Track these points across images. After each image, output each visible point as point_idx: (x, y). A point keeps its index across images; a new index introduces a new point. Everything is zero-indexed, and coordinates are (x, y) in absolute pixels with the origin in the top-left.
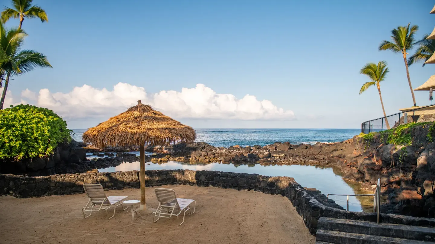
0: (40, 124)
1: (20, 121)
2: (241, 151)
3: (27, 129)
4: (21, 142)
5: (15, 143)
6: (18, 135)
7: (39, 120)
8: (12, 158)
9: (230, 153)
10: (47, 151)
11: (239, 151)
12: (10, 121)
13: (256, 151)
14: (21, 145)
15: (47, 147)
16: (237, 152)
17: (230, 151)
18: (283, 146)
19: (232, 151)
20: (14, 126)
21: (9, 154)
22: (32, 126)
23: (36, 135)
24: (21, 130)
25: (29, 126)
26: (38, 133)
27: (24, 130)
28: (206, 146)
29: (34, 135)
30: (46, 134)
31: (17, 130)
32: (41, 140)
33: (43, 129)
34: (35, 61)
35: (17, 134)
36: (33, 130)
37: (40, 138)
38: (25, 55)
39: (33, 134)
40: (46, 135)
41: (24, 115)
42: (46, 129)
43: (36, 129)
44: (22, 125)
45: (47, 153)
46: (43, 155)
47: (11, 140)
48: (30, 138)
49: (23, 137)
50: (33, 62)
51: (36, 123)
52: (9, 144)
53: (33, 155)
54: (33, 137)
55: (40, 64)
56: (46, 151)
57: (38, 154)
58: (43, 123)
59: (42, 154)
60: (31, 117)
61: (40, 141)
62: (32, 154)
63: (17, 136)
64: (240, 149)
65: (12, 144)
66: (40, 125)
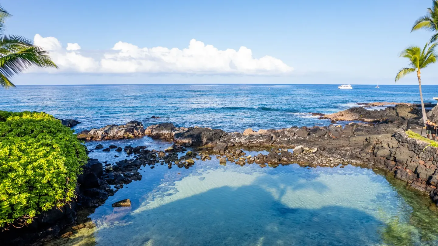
0: (51, 155)
1: (19, 158)
2: (262, 140)
3: (34, 169)
4: (28, 195)
5: (18, 198)
6: (21, 185)
7: (48, 149)
8: (17, 222)
9: (251, 143)
10: (67, 196)
11: (261, 140)
12: (4, 162)
13: (277, 140)
14: (28, 199)
15: (66, 190)
16: (258, 142)
17: (251, 141)
18: (302, 132)
19: (253, 140)
20: (11, 170)
21: (10, 216)
22: (39, 162)
23: (48, 177)
24: (25, 175)
25: (35, 164)
26: (51, 172)
27: (30, 172)
28: (224, 134)
29: (46, 177)
30: (62, 170)
31: (18, 176)
32: (57, 182)
33: (56, 164)
34: (28, 58)
35: (20, 183)
36: (42, 169)
37: (55, 180)
38: (7, 45)
39: (43, 176)
40: (63, 172)
41: (24, 145)
42: (61, 163)
43: (47, 166)
44: (25, 166)
45: (68, 199)
46: (63, 204)
47: (10, 195)
48: (41, 183)
49: (30, 186)
50: (25, 59)
51: (45, 156)
52: (9, 202)
53: (48, 207)
54: (44, 181)
55: (37, 62)
56: (65, 196)
57: (54, 203)
58: (55, 153)
59: (61, 201)
60: (35, 146)
61: (56, 185)
62: (46, 206)
63: (20, 187)
64: (261, 138)
65: (14, 200)
66: (50, 157)
